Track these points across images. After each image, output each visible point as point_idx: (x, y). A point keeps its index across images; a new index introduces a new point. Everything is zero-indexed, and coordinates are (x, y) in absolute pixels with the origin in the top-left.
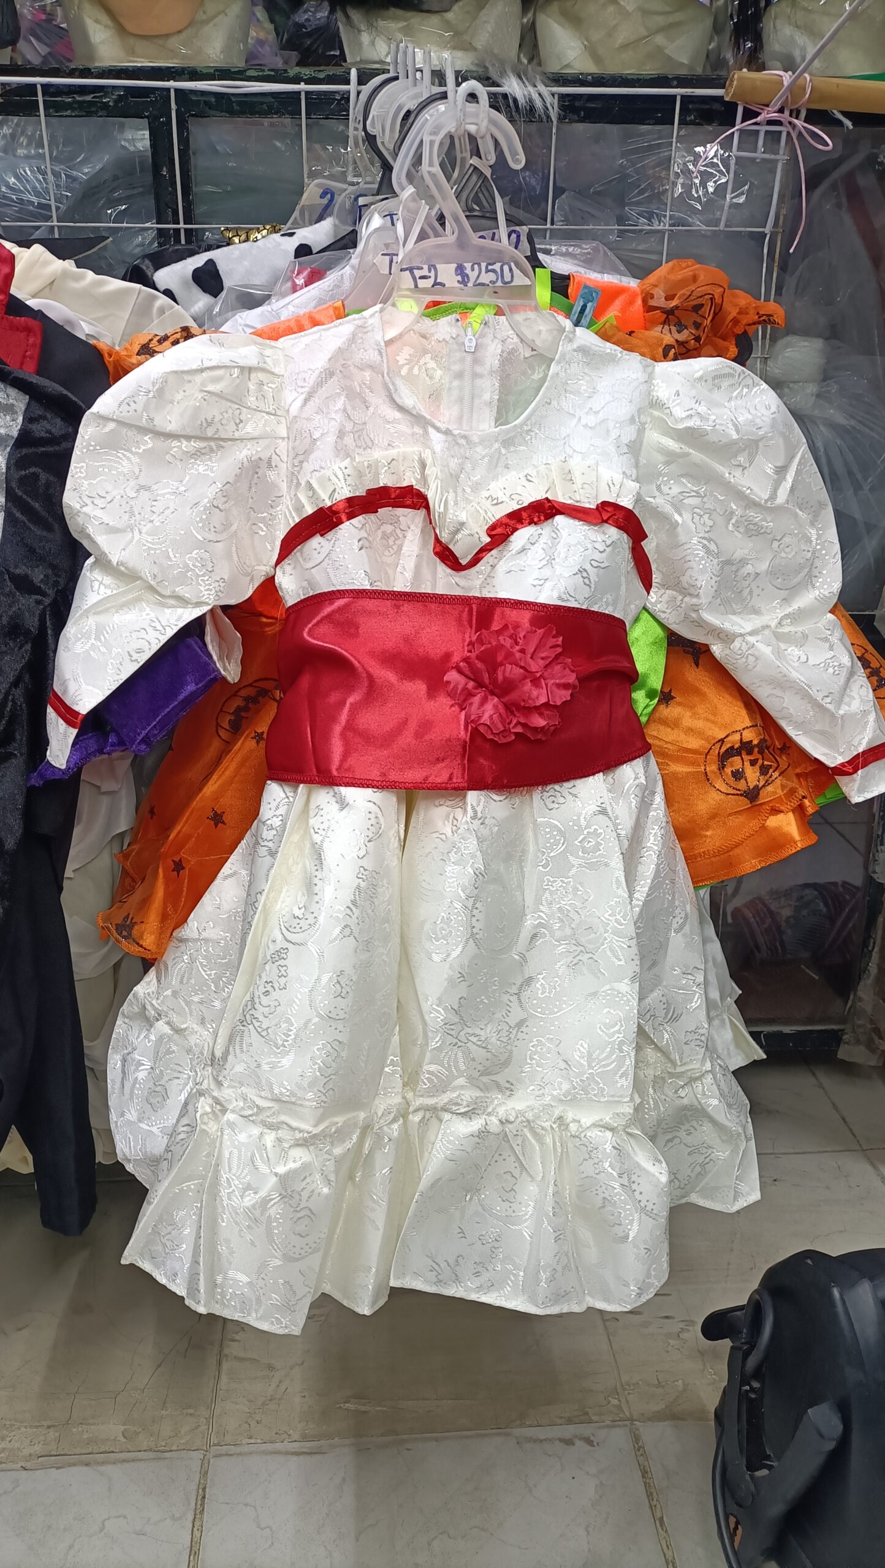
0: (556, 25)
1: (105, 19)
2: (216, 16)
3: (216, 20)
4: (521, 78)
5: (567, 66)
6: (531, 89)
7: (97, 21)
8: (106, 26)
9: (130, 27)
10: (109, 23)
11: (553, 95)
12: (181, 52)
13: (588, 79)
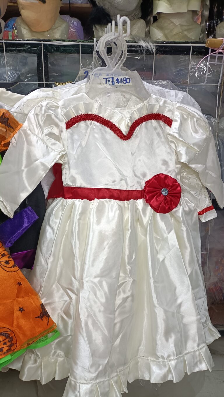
0: (155, 29)
2: (58, 27)
4: (145, 41)
5: (158, 39)
6: (147, 44)
7: (24, 28)
9: (33, 30)
10: (28, 29)
11: (154, 46)
12: (48, 36)
13: (164, 42)
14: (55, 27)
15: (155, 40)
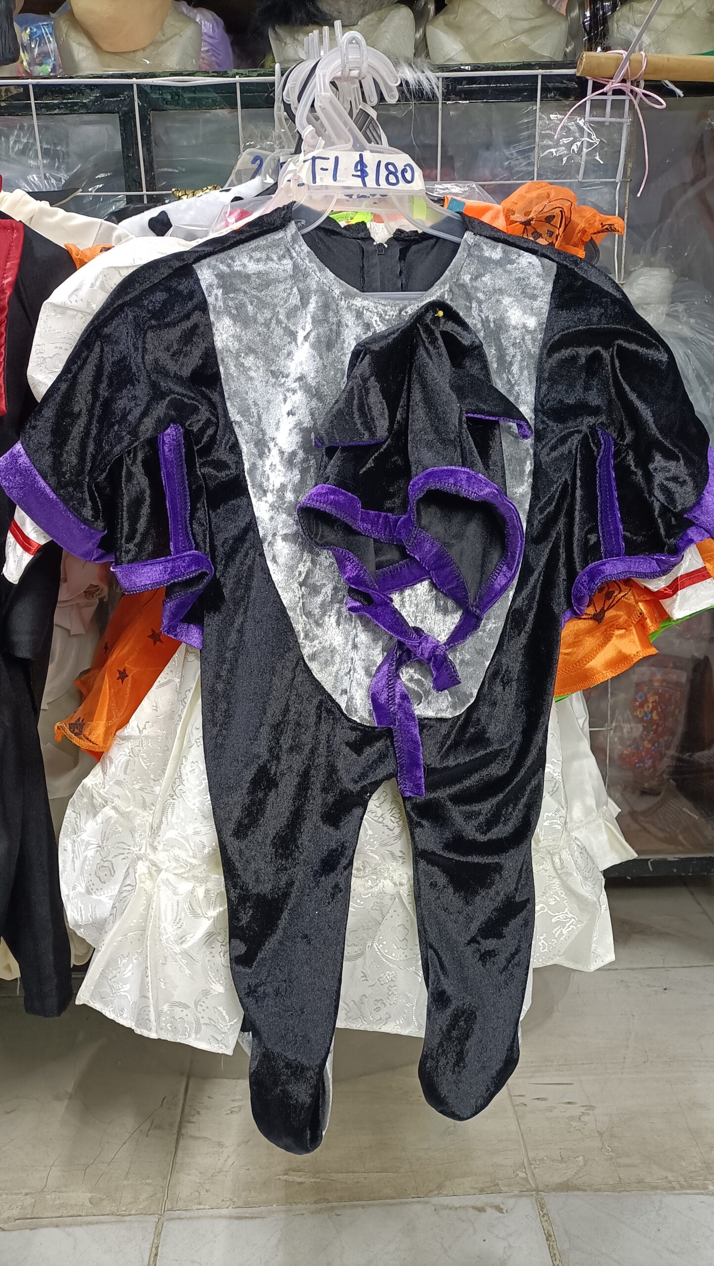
0: (441, 33)
1: (86, 41)
2: (171, 38)
3: (173, 40)
4: (412, 67)
5: (449, 60)
6: (419, 74)
7: (80, 44)
8: (87, 47)
9: (105, 46)
10: (90, 45)
11: (438, 78)
12: (146, 63)
13: (467, 68)
14: (164, 38)
15: (440, 61)
